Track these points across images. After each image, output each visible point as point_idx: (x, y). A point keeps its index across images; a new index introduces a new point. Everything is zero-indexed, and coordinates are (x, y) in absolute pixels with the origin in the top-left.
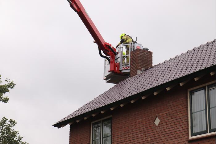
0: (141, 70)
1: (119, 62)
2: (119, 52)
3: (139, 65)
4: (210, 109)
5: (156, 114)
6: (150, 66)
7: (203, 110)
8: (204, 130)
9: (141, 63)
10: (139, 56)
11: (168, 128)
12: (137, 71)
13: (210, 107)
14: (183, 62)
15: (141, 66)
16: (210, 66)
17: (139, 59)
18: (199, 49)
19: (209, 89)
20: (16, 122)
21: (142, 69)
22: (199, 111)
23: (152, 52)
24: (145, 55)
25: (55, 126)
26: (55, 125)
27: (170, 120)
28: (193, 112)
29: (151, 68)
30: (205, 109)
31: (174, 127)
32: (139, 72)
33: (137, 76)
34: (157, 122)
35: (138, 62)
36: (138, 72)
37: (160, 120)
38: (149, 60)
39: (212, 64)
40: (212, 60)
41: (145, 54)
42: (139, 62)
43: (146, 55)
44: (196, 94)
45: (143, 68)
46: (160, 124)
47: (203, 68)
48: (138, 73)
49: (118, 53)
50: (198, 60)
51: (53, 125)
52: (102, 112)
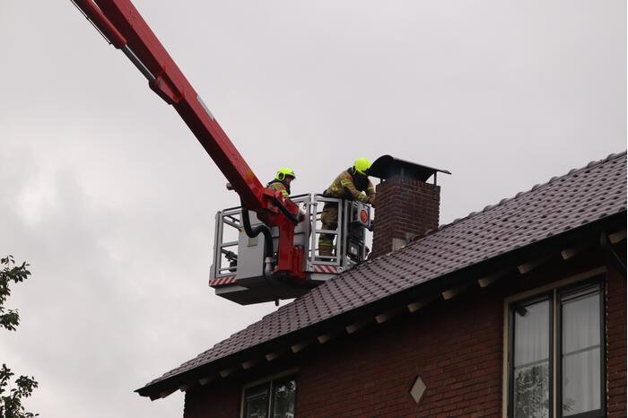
0: (404, 239)
1: (303, 247)
3: (400, 224)
4: (563, 359)
5: (417, 369)
6: (431, 228)
7: (544, 360)
9: (404, 217)
10: (399, 198)
11: (446, 409)
12: (391, 241)
13: (563, 353)
15: (405, 227)
16: (560, 232)
17: (400, 207)
19: (563, 299)
20: (36, 383)
21: (408, 235)
24: (417, 194)
25: (141, 395)
26: (143, 392)
27: (452, 387)
28: (515, 365)
30: (548, 357)
31: (463, 408)
32: (398, 244)
33: (389, 254)
34: (418, 391)
35: (394, 215)
36: (394, 243)
37: (426, 384)
38: (429, 210)
41: (419, 191)
42: (399, 215)
43: (419, 194)
45: (409, 231)
46: (424, 396)
48: (393, 248)
50: (544, 214)
51: (136, 391)
52: (269, 358)
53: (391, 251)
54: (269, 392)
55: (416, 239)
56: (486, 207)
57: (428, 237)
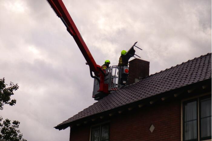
1: (108, 83)
2: (108, 73)
3: (137, 74)
4: (201, 120)
5: (152, 122)
6: (147, 75)
7: (195, 120)
8: (194, 138)
10: (137, 65)
11: (162, 135)
13: (201, 117)
14: (178, 74)
16: (202, 80)
18: (193, 61)
19: (201, 101)
21: (140, 78)
22: (191, 121)
23: (149, 62)
25: (56, 129)
27: (164, 128)
28: (185, 121)
29: (147, 77)
30: (196, 119)
31: (167, 134)
32: (137, 80)
33: (134, 84)
34: (152, 129)
36: (135, 80)
37: (155, 127)
38: (146, 70)
39: (204, 78)
40: (204, 74)
42: (137, 71)
43: (143, 65)
44: (189, 104)
45: (140, 76)
46: (154, 131)
47: (196, 81)
48: (135, 82)
49: (107, 75)
50: (191, 73)
51: (54, 127)
52: (101, 117)
53: (134, 82)
54: (100, 129)
55: (143, 79)
56: (166, 69)
57: (147, 78)
